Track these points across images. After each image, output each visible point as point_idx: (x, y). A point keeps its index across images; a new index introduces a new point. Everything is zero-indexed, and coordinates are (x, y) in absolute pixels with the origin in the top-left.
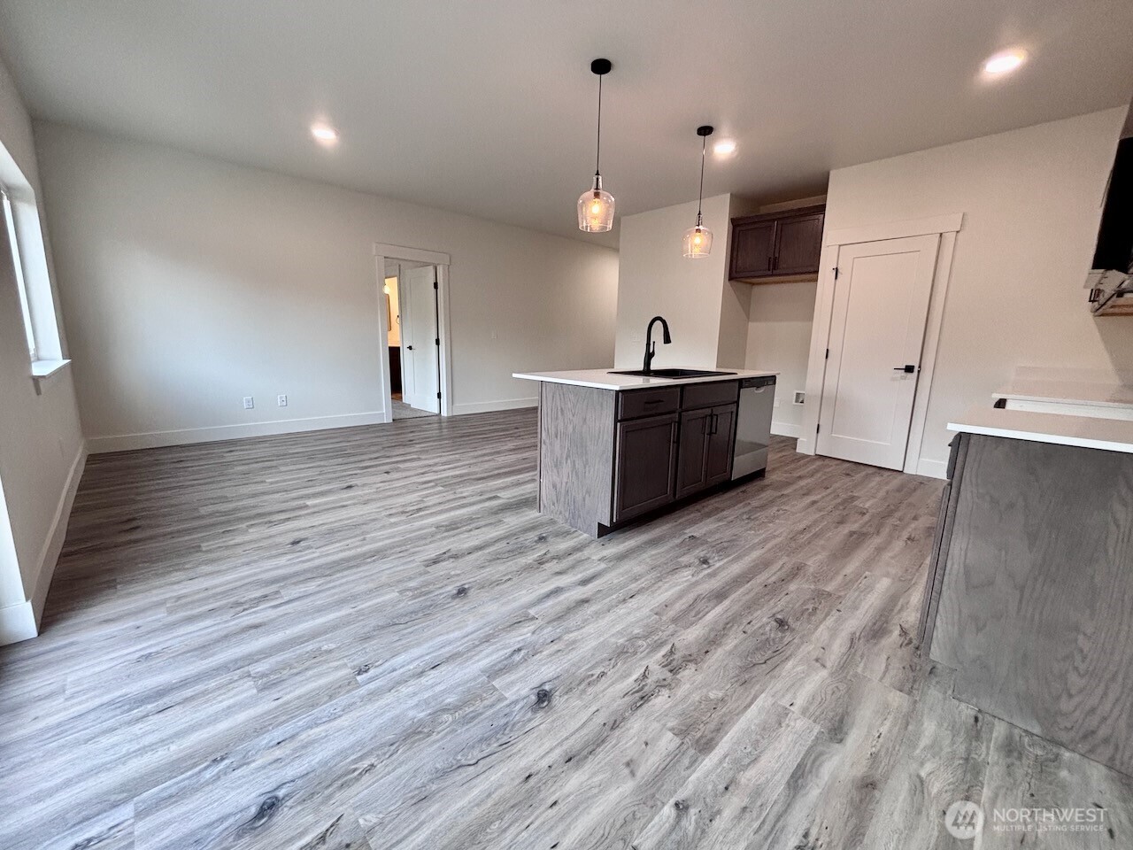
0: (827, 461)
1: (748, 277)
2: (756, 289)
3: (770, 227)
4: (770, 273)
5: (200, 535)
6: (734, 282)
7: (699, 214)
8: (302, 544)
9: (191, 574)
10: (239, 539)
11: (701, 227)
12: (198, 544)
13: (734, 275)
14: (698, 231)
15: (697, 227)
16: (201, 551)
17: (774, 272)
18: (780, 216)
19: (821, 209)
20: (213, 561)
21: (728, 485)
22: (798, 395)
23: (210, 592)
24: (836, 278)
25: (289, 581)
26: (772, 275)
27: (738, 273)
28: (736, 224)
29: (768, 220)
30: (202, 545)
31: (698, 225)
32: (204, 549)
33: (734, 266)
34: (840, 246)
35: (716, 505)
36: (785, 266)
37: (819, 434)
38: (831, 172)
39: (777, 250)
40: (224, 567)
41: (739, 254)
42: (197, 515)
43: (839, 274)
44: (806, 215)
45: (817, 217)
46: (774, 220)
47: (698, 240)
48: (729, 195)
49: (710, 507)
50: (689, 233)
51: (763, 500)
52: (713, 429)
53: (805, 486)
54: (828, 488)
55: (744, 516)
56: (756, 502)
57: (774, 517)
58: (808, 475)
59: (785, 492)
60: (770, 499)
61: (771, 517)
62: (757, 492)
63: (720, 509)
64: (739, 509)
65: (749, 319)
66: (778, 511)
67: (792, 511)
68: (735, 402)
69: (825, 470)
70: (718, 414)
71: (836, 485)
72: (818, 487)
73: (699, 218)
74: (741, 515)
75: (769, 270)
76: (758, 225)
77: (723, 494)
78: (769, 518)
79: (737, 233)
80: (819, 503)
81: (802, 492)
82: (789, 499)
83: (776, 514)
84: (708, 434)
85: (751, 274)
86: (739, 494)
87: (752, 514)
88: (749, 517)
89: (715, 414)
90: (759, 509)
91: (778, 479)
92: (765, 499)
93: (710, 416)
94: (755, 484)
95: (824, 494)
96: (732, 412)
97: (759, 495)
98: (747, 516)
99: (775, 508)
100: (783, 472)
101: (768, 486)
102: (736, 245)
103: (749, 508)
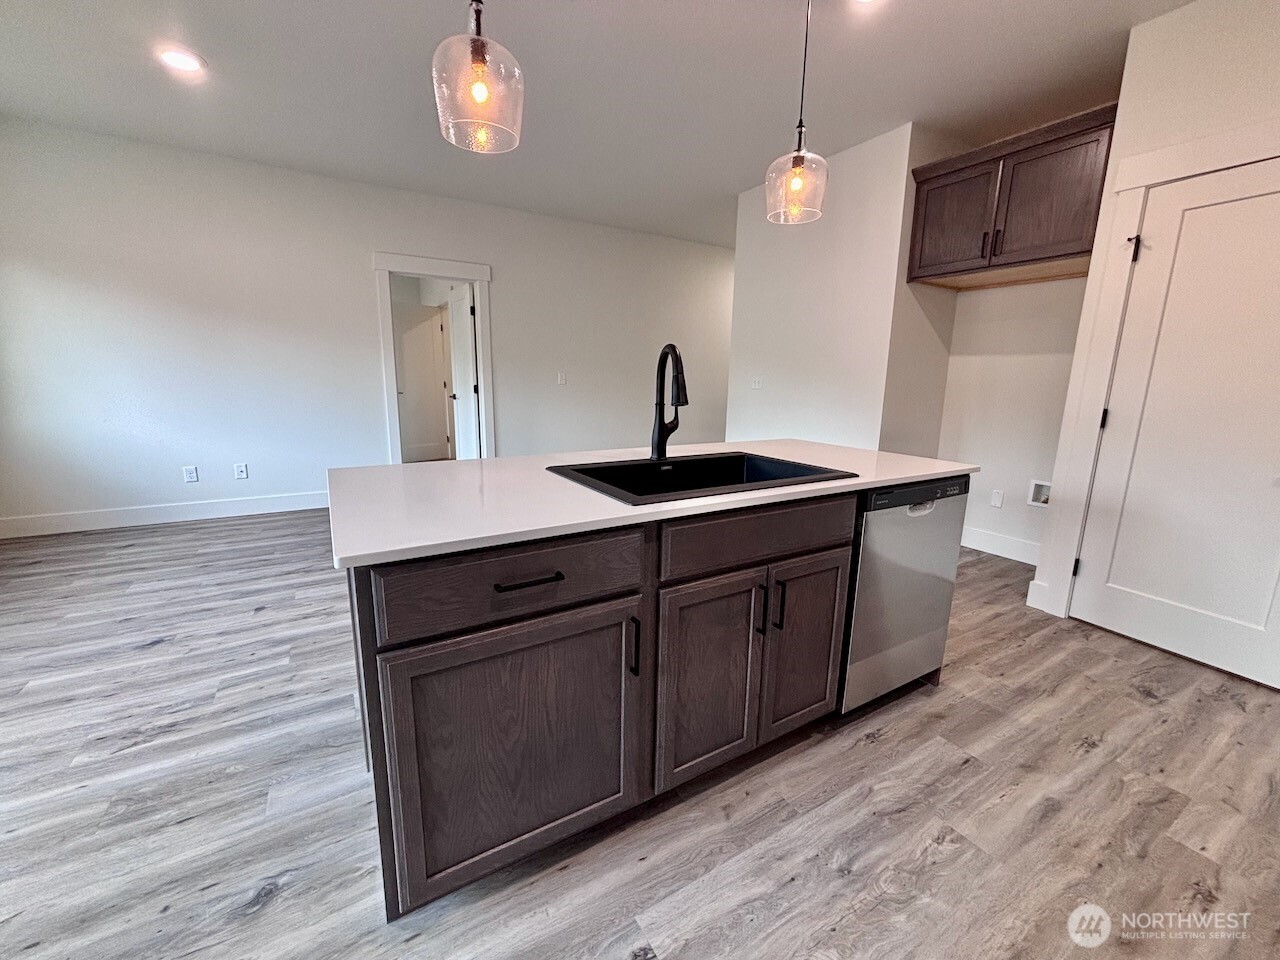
0: (1095, 640)
1: (944, 274)
2: (964, 299)
3: (989, 176)
4: (985, 262)
6: (917, 286)
7: (801, 125)
11: (802, 153)
13: (919, 273)
14: (798, 161)
15: (795, 154)
17: (994, 260)
18: (1011, 149)
19: (1105, 117)
22: (1039, 488)
24: (1135, 258)
26: (990, 267)
27: (920, 268)
28: (922, 178)
29: (986, 161)
31: (799, 150)
33: (917, 256)
34: (1148, 188)
35: (784, 790)
36: (1015, 247)
37: (1079, 579)
39: (1002, 216)
41: (928, 231)
43: (1143, 252)
44: (1072, 136)
45: (1092, 137)
46: (999, 159)
48: (909, 126)
49: (766, 798)
50: (781, 171)
51: (909, 780)
52: (773, 617)
53: (1029, 730)
54: (1094, 745)
55: (837, 853)
56: (887, 789)
57: (920, 875)
58: (1046, 685)
59: (976, 750)
60: (928, 779)
61: (912, 873)
62: (904, 740)
63: (784, 811)
64: (833, 817)
65: (949, 351)
66: (939, 840)
67: (979, 850)
68: (845, 544)
69: (1088, 673)
70: (789, 580)
71: (1117, 736)
72: (1065, 737)
73: (800, 133)
74: (829, 850)
75: (983, 257)
76: (964, 175)
77: (820, 742)
78: (905, 874)
79: (923, 195)
80: (1063, 817)
81: (1020, 755)
82: (980, 784)
83: (930, 860)
84: (758, 630)
85: (949, 268)
86: (856, 748)
87: (862, 845)
88: (851, 862)
89: (778, 582)
90: (886, 822)
91: (968, 695)
92: (916, 776)
93: (761, 587)
94: (908, 709)
95: (1081, 771)
96: (838, 568)
97: (906, 755)
98: (844, 859)
99: (934, 825)
100: (982, 673)
101: (940, 717)
102: (922, 217)
103: (863, 813)
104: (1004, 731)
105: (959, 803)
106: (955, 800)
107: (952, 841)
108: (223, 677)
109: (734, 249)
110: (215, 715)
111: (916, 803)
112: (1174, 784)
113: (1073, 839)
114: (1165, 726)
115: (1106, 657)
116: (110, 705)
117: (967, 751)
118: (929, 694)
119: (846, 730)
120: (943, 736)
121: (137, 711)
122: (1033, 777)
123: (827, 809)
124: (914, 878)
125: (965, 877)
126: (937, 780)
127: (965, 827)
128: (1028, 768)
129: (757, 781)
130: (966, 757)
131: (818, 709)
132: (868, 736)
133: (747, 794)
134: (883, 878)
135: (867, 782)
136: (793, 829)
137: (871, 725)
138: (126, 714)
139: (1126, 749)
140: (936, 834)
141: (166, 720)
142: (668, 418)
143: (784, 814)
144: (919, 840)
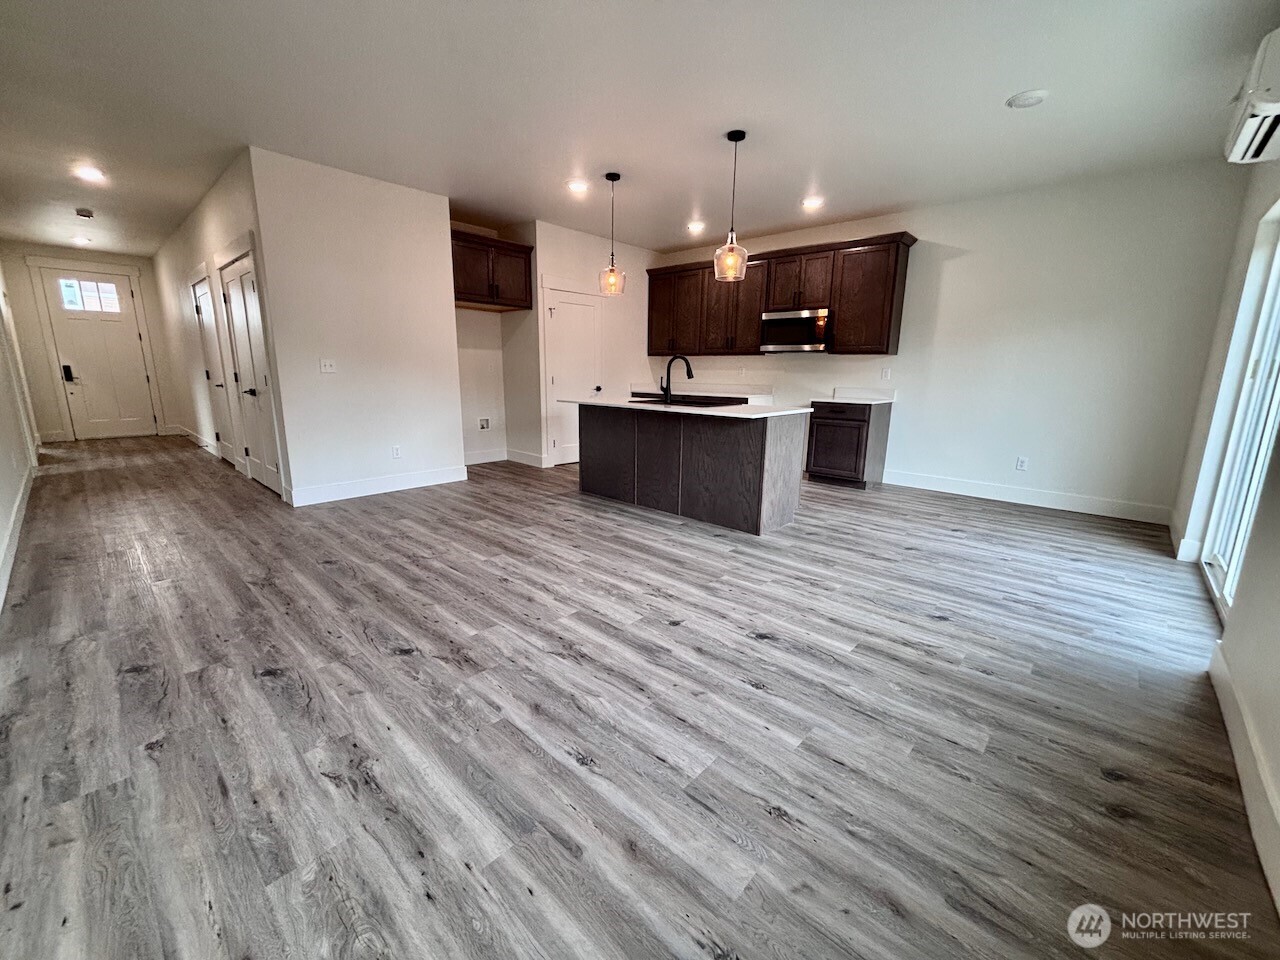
5: (1021, 688)
8: (938, 614)
9: (1059, 648)
10: (985, 654)
12: (1033, 676)
14: (612, 271)
16: (1036, 665)
20: (1033, 648)
22: (482, 421)
23: (1053, 625)
24: (551, 316)
25: (990, 600)
30: (1029, 672)
32: (1031, 665)
34: (550, 289)
37: (556, 448)
40: (1027, 636)
42: (999, 734)
43: (553, 314)
108: (759, 587)
110: (779, 574)
116: (815, 604)
121: (806, 594)
138: (811, 595)
141: (798, 583)
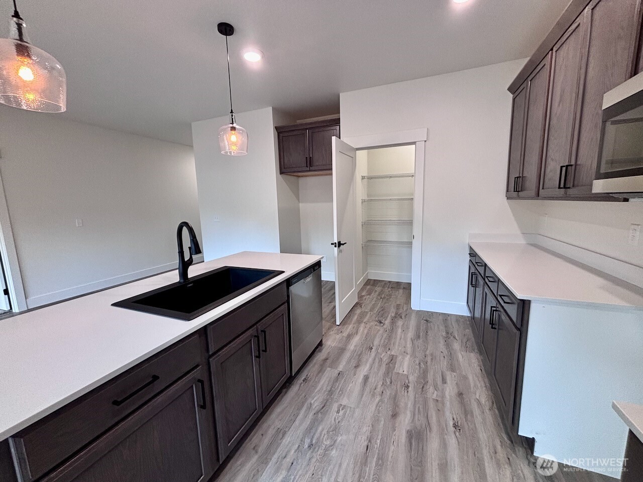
1: (294, 172)
2: (302, 181)
3: (304, 135)
4: (307, 169)
6: (284, 176)
7: (232, 112)
11: (235, 125)
13: (283, 170)
15: (231, 125)
17: (311, 168)
18: (311, 126)
19: (337, 122)
21: (290, 381)
26: (310, 171)
27: (284, 169)
28: (279, 131)
29: (303, 129)
31: (232, 123)
33: (282, 164)
35: (278, 424)
36: (317, 164)
38: (340, 94)
39: (311, 152)
41: (285, 154)
44: (327, 126)
45: (334, 127)
46: (306, 129)
47: (234, 137)
48: (271, 108)
50: (225, 130)
51: (322, 393)
52: (262, 347)
53: (354, 351)
54: (372, 348)
55: (306, 439)
56: (316, 401)
57: (335, 430)
58: (354, 331)
59: (341, 368)
60: (329, 388)
61: (333, 431)
62: (317, 376)
63: (281, 433)
64: (300, 424)
65: (299, 201)
66: (338, 412)
67: (351, 407)
68: (284, 303)
69: (365, 321)
70: (266, 328)
71: (376, 342)
72: (364, 349)
73: (232, 116)
74: (302, 441)
75: (307, 167)
76: (295, 133)
77: (286, 392)
78: (331, 433)
79: (281, 138)
80: (370, 380)
81: (353, 363)
82: (345, 381)
83: (337, 421)
84: (256, 357)
85: (296, 170)
86: (301, 388)
87: (313, 430)
88: (312, 441)
89: (262, 331)
90: (320, 414)
91: (333, 345)
92: (324, 389)
93: (255, 336)
94: (314, 361)
95: (370, 360)
96: (283, 314)
97: (319, 382)
98: (309, 440)
99: (335, 407)
100: (335, 334)
101: (326, 359)
102: (282, 147)
103: (311, 416)
104: (347, 355)
105: (341, 392)
106: (339, 392)
107: (342, 409)
109: (192, 146)
111: (327, 400)
112: (393, 353)
113: (374, 388)
114: (387, 333)
115: (367, 312)
117: (338, 369)
118: (320, 351)
119: (295, 381)
120: (329, 367)
122: (358, 369)
123: (297, 422)
124: (334, 432)
125: (349, 421)
126: (332, 387)
127: (344, 401)
128: (357, 367)
129: (265, 426)
130: (338, 372)
131: (284, 379)
132: (304, 381)
133: (262, 435)
134: (324, 440)
135: (308, 402)
136: (287, 440)
137: (303, 376)
139: (379, 346)
140: (337, 410)
142: (187, 258)
143: (281, 435)
144: (332, 416)
